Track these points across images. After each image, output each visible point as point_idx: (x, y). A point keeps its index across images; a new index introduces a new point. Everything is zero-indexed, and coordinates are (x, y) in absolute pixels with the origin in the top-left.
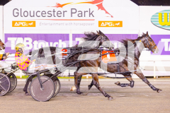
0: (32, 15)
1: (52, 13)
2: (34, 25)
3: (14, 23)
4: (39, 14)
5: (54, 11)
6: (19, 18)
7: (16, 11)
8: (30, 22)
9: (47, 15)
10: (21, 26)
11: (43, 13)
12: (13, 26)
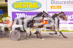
0: (60, 3)
1: (69, 2)
2: (61, 8)
3: (51, 7)
4: (63, 3)
5: (70, 1)
6: (54, 5)
7: (52, 1)
8: (59, 6)
9: (67, 3)
10: (55, 8)
11: (65, 2)
12: (51, 8)
